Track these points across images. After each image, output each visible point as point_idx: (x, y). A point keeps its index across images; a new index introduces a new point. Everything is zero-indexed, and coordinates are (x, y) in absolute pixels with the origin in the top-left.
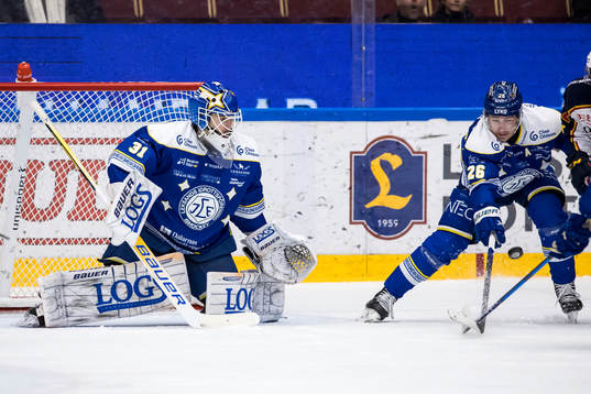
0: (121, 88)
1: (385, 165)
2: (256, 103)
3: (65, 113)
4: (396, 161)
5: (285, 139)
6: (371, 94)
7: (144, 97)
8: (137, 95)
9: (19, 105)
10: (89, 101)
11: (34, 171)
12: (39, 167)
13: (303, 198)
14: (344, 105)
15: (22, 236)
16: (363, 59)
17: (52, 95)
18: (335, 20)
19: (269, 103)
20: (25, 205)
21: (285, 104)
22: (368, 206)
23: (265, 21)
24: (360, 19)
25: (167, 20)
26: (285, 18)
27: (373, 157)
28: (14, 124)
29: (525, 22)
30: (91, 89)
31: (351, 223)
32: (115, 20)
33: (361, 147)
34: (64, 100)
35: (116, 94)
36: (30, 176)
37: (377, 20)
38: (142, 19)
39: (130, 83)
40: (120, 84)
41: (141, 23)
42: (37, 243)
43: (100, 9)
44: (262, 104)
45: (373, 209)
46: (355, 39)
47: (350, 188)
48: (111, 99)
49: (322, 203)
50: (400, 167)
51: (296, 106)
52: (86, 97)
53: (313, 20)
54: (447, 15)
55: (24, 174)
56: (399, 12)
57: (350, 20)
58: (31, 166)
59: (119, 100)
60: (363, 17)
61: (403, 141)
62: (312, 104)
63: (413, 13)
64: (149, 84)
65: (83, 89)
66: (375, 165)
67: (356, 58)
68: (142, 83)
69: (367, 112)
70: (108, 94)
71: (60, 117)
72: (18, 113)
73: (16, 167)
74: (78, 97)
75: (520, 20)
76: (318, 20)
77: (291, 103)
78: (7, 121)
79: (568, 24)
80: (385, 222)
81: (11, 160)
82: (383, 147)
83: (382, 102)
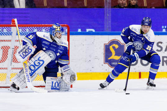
0: (41, 26)
1: (114, 48)
2: (77, 30)
3: (25, 33)
4: (117, 46)
5: (86, 40)
6: (110, 28)
7: (47, 29)
8: (45, 28)
9: (12, 31)
10: (32, 30)
11: (16, 49)
12: (17, 48)
13: (91, 57)
14: (102, 31)
15: (13, 67)
16: (108, 18)
17: (21, 28)
18: (100, 7)
19: (82, 30)
20: (14, 58)
21: (86, 31)
22: (109, 59)
23: (80, 7)
24: (107, 7)
25: (54, 7)
26: (86, 7)
27: (110, 45)
28: (11, 36)
29: (152, 8)
30: (32, 26)
31: (104, 63)
32: (39, 7)
33: (107, 42)
34: (25, 29)
35: (39, 28)
36: (15, 50)
37: (112, 7)
38: (46, 7)
39: (43, 25)
40: (40, 25)
41: (46, 8)
42: (17, 69)
43: (34, 4)
44: (79, 30)
45: (110, 60)
46: (105, 12)
47: (104, 54)
48: (38, 29)
49: (96, 58)
50: (118, 48)
51: (89, 31)
52: (31, 28)
53: (94, 7)
54: (131, 6)
55: (13, 50)
56: (118, 5)
57: (104, 7)
58: (15, 48)
59: (40, 29)
60: (108, 6)
61: (119, 41)
62: (93, 31)
63: (122, 6)
64: (48, 25)
65: (30, 26)
66: (111, 47)
67: (106, 18)
68: (46, 25)
69: (109, 33)
70: (37, 28)
71: (23, 34)
72: (12, 33)
73: (11, 48)
74: (28, 28)
75: (151, 7)
76: (95, 7)
77: (88, 30)
78: (9, 35)
79: (164, 9)
80: (114, 63)
81: (10, 46)
82: (113, 42)
83: (113, 30)
